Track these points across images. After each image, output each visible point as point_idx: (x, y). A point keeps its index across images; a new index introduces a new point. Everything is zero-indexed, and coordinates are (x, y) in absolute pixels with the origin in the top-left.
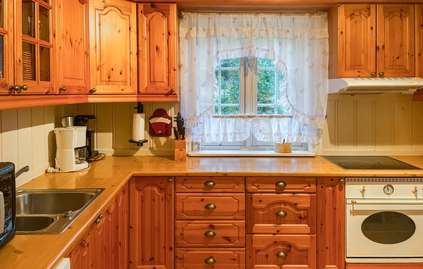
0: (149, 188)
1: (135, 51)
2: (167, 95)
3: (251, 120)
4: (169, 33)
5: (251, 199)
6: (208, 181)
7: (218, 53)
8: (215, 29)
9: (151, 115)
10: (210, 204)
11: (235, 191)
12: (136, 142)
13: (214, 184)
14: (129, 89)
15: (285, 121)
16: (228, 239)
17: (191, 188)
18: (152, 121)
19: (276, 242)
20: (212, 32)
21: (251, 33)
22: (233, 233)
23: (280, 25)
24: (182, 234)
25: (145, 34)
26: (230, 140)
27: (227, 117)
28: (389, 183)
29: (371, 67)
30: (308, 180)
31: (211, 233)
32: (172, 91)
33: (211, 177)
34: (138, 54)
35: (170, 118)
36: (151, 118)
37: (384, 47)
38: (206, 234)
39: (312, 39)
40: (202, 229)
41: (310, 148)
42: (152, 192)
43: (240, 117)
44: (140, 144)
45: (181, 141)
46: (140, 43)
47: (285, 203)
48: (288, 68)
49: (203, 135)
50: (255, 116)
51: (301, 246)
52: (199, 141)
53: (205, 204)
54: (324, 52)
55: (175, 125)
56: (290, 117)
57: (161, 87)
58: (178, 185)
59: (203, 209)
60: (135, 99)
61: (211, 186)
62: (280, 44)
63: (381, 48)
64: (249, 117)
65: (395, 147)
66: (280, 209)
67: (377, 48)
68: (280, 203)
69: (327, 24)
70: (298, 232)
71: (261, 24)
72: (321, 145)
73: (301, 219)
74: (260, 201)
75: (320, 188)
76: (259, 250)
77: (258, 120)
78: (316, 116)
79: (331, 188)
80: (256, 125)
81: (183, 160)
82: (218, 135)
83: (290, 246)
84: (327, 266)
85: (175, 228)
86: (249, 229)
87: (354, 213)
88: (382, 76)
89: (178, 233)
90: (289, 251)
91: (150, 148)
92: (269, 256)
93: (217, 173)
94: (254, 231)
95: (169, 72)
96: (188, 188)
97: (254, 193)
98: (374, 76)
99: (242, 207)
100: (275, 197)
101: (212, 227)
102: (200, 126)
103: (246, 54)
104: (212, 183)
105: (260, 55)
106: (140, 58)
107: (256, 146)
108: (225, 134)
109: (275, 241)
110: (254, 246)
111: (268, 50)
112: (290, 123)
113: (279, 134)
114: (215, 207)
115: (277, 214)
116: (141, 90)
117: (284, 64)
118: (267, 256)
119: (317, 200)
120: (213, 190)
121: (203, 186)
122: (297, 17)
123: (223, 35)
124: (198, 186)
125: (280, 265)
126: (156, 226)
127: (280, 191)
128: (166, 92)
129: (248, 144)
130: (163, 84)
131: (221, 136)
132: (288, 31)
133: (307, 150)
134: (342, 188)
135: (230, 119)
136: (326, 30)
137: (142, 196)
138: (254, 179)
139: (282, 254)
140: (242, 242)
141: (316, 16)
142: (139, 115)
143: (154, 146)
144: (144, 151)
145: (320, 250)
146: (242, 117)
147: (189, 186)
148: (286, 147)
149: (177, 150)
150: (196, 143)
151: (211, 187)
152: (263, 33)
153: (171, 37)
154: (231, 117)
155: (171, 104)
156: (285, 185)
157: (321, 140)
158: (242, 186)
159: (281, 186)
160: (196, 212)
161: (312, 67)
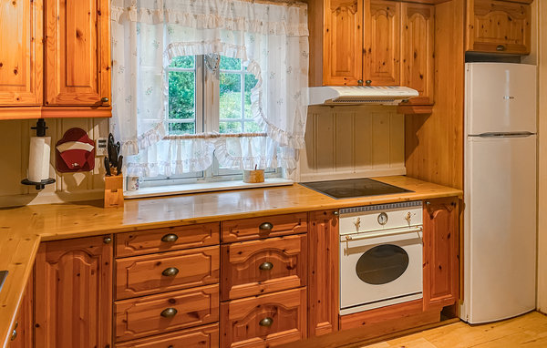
0: (71, 257)
1: (39, 37)
2: (94, 107)
3: (214, 140)
4: (99, 13)
5: (228, 251)
6: (167, 234)
7: (170, 46)
8: (165, 12)
9: (59, 139)
10: (169, 269)
11: (206, 243)
12: (33, 184)
13: (177, 238)
14: (29, 98)
15: (257, 141)
16: (195, 315)
17: (141, 248)
18: (62, 148)
19: (259, 306)
20: (162, 16)
21: (217, 23)
22: (202, 305)
23: (252, 15)
24: (126, 322)
25: (58, 10)
26: (186, 170)
27: (181, 138)
28: (383, 211)
29: (358, 75)
30: (298, 217)
31: (171, 311)
32: (103, 100)
33: (171, 228)
34: (44, 41)
35: (93, 143)
36: (60, 143)
37: (370, 50)
38: (163, 315)
39: (290, 36)
40: (158, 307)
41: (285, 173)
42: (77, 262)
43: (200, 137)
44: (40, 186)
45: (115, 177)
46: (48, 24)
47: (271, 251)
48: (262, 72)
49: (146, 165)
50: (219, 136)
51: (289, 305)
52: (140, 174)
53: (162, 269)
54: (303, 54)
55: (101, 152)
56: (263, 135)
57: (84, 95)
58: (119, 247)
59: (159, 277)
60: (38, 114)
61: (171, 241)
62: (252, 39)
63: (367, 51)
64: (212, 136)
65: (374, 167)
66: (265, 260)
67: (364, 51)
68: (264, 252)
69: (306, 18)
70: (285, 287)
71: (228, 12)
72: (298, 170)
73: (289, 269)
74: (240, 253)
75: (312, 226)
76: (236, 322)
77: (224, 141)
78: (295, 133)
79: (323, 225)
80: (221, 148)
81: (118, 205)
82: (168, 165)
83: (276, 308)
84: (319, 325)
85: (114, 314)
86: (224, 295)
87: (349, 251)
88: (368, 84)
89: (119, 320)
90: (275, 315)
91: (56, 192)
92: (250, 328)
93: (182, 221)
94: (231, 297)
95: (98, 72)
96: (135, 249)
97: (231, 243)
98: (360, 84)
99: (216, 266)
100: (258, 244)
101: (172, 301)
102: (141, 152)
103: (208, 50)
104: (172, 237)
105: (227, 53)
106: (48, 49)
107: (217, 177)
108: (179, 162)
109: (257, 305)
110: (231, 317)
111: (238, 48)
112: (262, 144)
113: (250, 158)
114: (177, 271)
115: (261, 268)
116: (49, 100)
117: (258, 67)
118: (247, 327)
119: (309, 241)
120: (174, 247)
121: (159, 242)
122: (273, 6)
123: (177, 22)
124: (151, 243)
125: (264, 336)
126: (82, 316)
127: (264, 235)
128: (93, 102)
129: (208, 174)
130: (87, 90)
131: (173, 166)
132: (261, 24)
133: (281, 177)
134: (335, 223)
135: (186, 141)
136: (306, 25)
137: (57, 272)
138: (232, 224)
139: (266, 320)
140: (215, 316)
141: (293, 8)
142: (42, 140)
143: (65, 186)
144: (46, 197)
145: (311, 305)
146: (203, 137)
147: (137, 245)
148: (258, 175)
149: (108, 191)
150: (134, 179)
151: (172, 243)
152: (231, 24)
153: (102, 18)
154: (187, 137)
155: (94, 121)
156: (271, 226)
157: (298, 163)
158: (216, 235)
159: (266, 229)
160: (147, 285)
161: (288, 72)
